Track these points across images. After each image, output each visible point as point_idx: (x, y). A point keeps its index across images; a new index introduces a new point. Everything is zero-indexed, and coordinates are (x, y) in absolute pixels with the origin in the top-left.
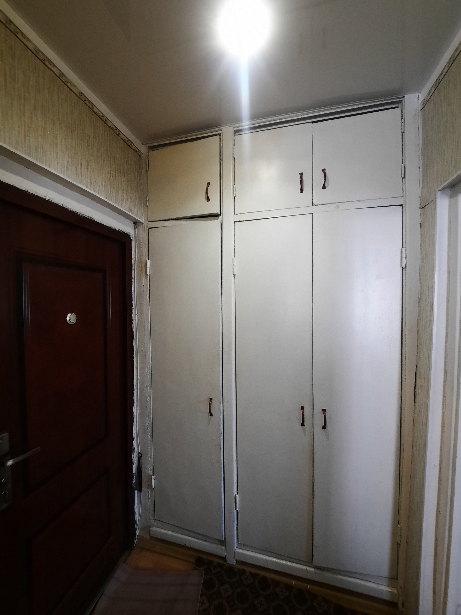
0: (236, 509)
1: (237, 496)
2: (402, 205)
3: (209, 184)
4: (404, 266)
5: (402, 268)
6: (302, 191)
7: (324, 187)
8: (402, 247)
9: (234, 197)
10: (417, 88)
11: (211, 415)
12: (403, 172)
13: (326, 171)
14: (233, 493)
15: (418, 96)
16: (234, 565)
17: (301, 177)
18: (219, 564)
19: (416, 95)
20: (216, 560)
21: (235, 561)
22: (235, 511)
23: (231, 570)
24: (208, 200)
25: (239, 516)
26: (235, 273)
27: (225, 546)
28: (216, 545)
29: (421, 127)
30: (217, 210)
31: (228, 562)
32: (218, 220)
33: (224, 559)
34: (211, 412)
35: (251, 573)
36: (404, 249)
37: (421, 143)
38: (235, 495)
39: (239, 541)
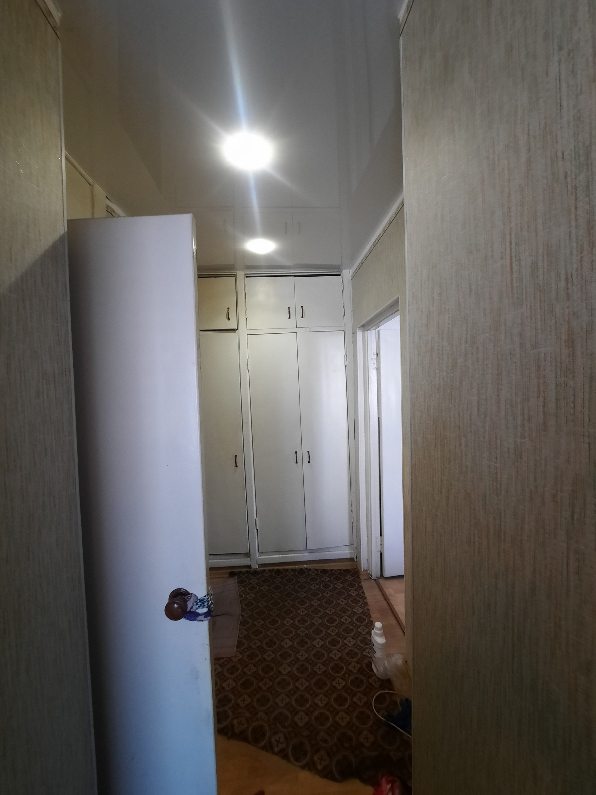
0: (256, 529)
1: (256, 519)
2: (344, 331)
3: (228, 308)
4: (346, 365)
5: (346, 366)
6: (289, 318)
7: (302, 317)
8: (345, 354)
9: (246, 318)
10: (349, 268)
11: (237, 466)
12: (344, 313)
13: (303, 308)
14: (254, 517)
15: (350, 272)
16: (257, 569)
17: (289, 309)
18: (247, 571)
19: (349, 270)
20: (244, 570)
21: (257, 566)
22: (256, 530)
23: (256, 572)
24: (229, 319)
25: (259, 533)
26: (249, 369)
27: (250, 558)
28: (243, 559)
29: (351, 288)
30: (235, 327)
31: (252, 568)
32: (235, 333)
33: (249, 567)
34: (237, 464)
35: (269, 570)
36: (346, 355)
37: (351, 298)
38: (255, 518)
39: (259, 551)
